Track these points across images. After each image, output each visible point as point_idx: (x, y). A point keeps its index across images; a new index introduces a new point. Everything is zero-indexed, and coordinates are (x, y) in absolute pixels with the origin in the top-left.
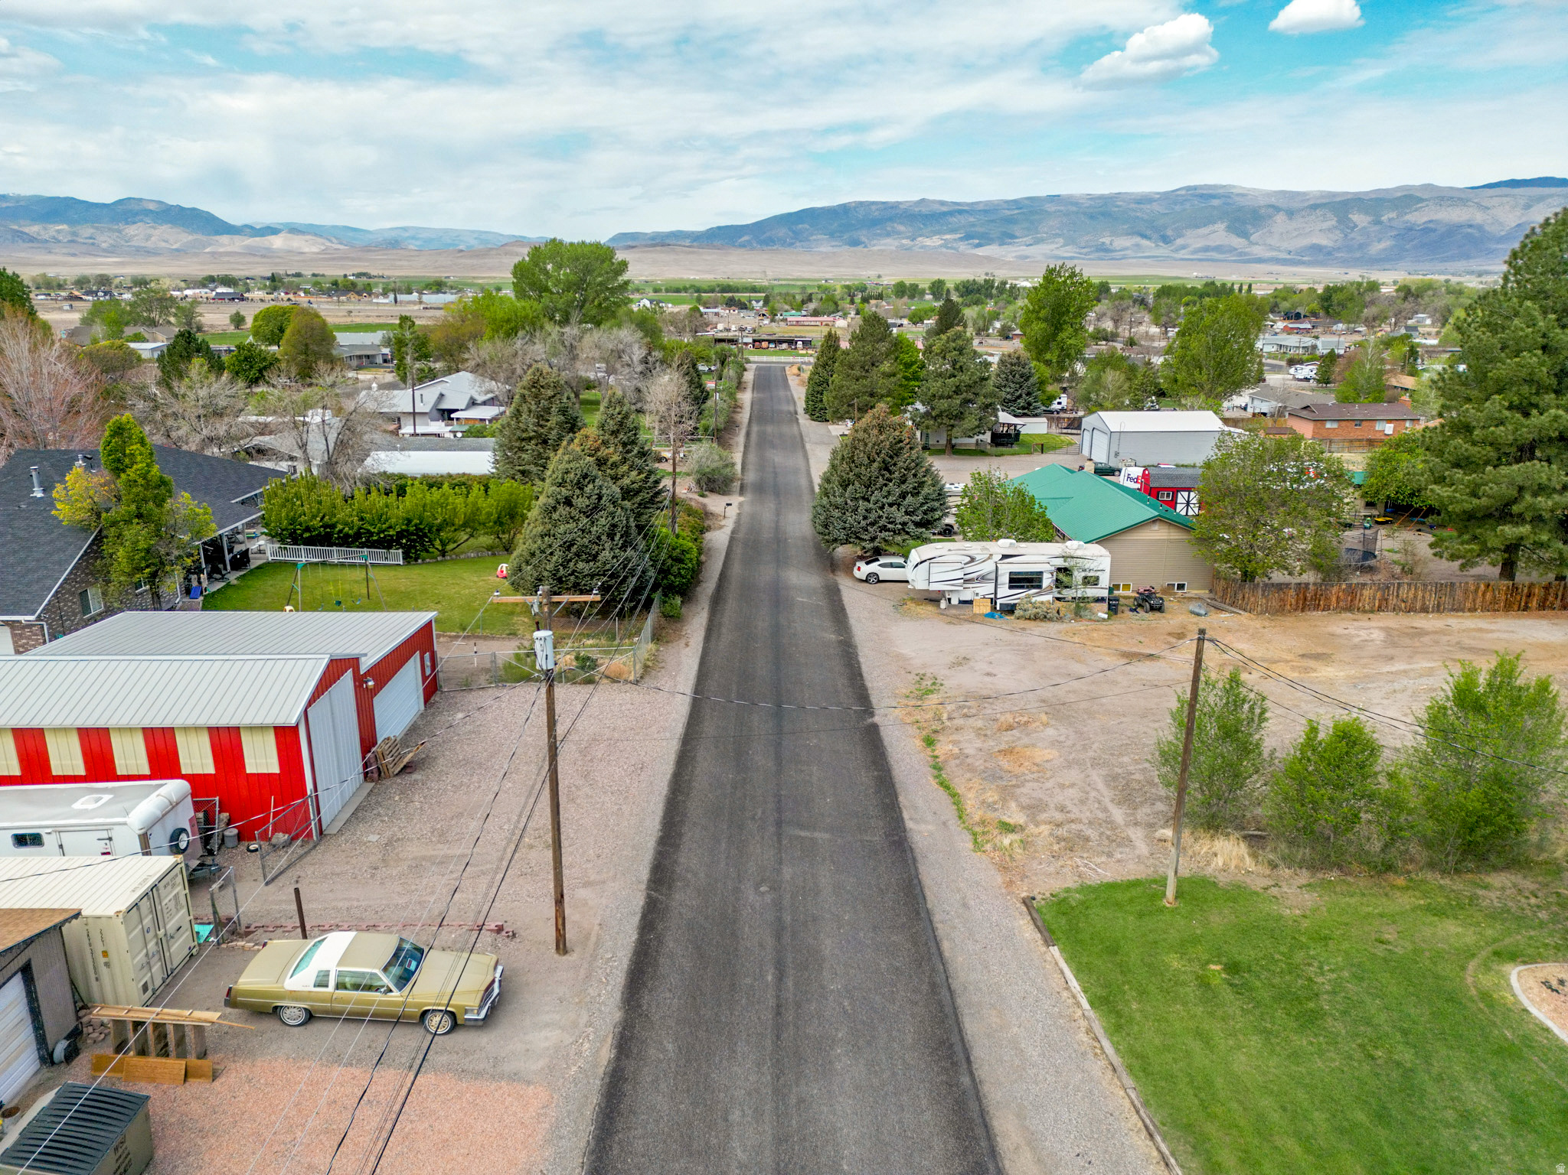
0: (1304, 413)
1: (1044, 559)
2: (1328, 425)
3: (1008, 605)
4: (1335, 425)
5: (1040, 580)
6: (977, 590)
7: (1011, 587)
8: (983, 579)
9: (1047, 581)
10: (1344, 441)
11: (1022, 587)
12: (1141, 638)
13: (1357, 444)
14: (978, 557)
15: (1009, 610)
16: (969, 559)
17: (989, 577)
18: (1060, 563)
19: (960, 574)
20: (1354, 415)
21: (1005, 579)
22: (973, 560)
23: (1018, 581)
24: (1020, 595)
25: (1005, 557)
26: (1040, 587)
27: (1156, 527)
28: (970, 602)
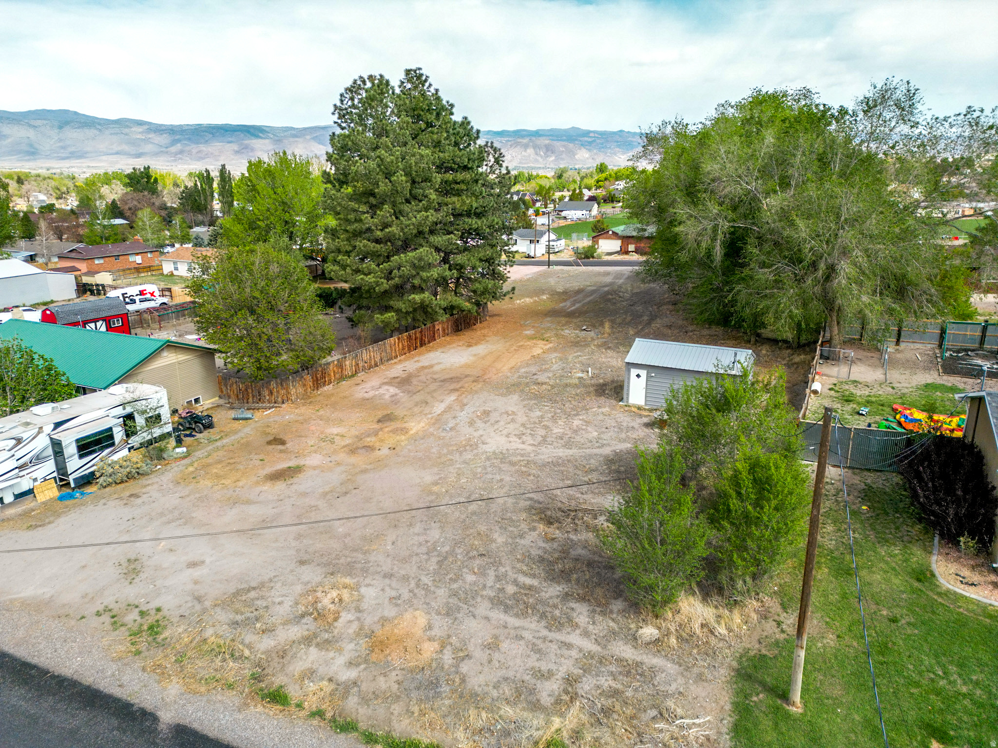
0: (73, 255)
1: (101, 413)
2: (97, 262)
3: (82, 477)
4: (101, 261)
5: (111, 437)
6: (34, 475)
7: (81, 457)
8: (38, 459)
9: (119, 435)
10: (119, 271)
11: (90, 453)
12: (261, 457)
13: (128, 272)
14: (25, 436)
15: (87, 480)
16: (13, 442)
17: (45, 454)
18: (120, 411)
19: (12, 464)
20: (111, 252)
21: (71, 450)
22: (19, 441)
23: (86, 446)
24: (95, 462)
25: (58, 425)
26: (113, 444)
27: (165, 354)
28: (30, 492)
